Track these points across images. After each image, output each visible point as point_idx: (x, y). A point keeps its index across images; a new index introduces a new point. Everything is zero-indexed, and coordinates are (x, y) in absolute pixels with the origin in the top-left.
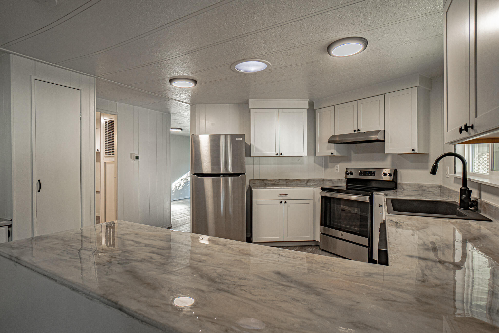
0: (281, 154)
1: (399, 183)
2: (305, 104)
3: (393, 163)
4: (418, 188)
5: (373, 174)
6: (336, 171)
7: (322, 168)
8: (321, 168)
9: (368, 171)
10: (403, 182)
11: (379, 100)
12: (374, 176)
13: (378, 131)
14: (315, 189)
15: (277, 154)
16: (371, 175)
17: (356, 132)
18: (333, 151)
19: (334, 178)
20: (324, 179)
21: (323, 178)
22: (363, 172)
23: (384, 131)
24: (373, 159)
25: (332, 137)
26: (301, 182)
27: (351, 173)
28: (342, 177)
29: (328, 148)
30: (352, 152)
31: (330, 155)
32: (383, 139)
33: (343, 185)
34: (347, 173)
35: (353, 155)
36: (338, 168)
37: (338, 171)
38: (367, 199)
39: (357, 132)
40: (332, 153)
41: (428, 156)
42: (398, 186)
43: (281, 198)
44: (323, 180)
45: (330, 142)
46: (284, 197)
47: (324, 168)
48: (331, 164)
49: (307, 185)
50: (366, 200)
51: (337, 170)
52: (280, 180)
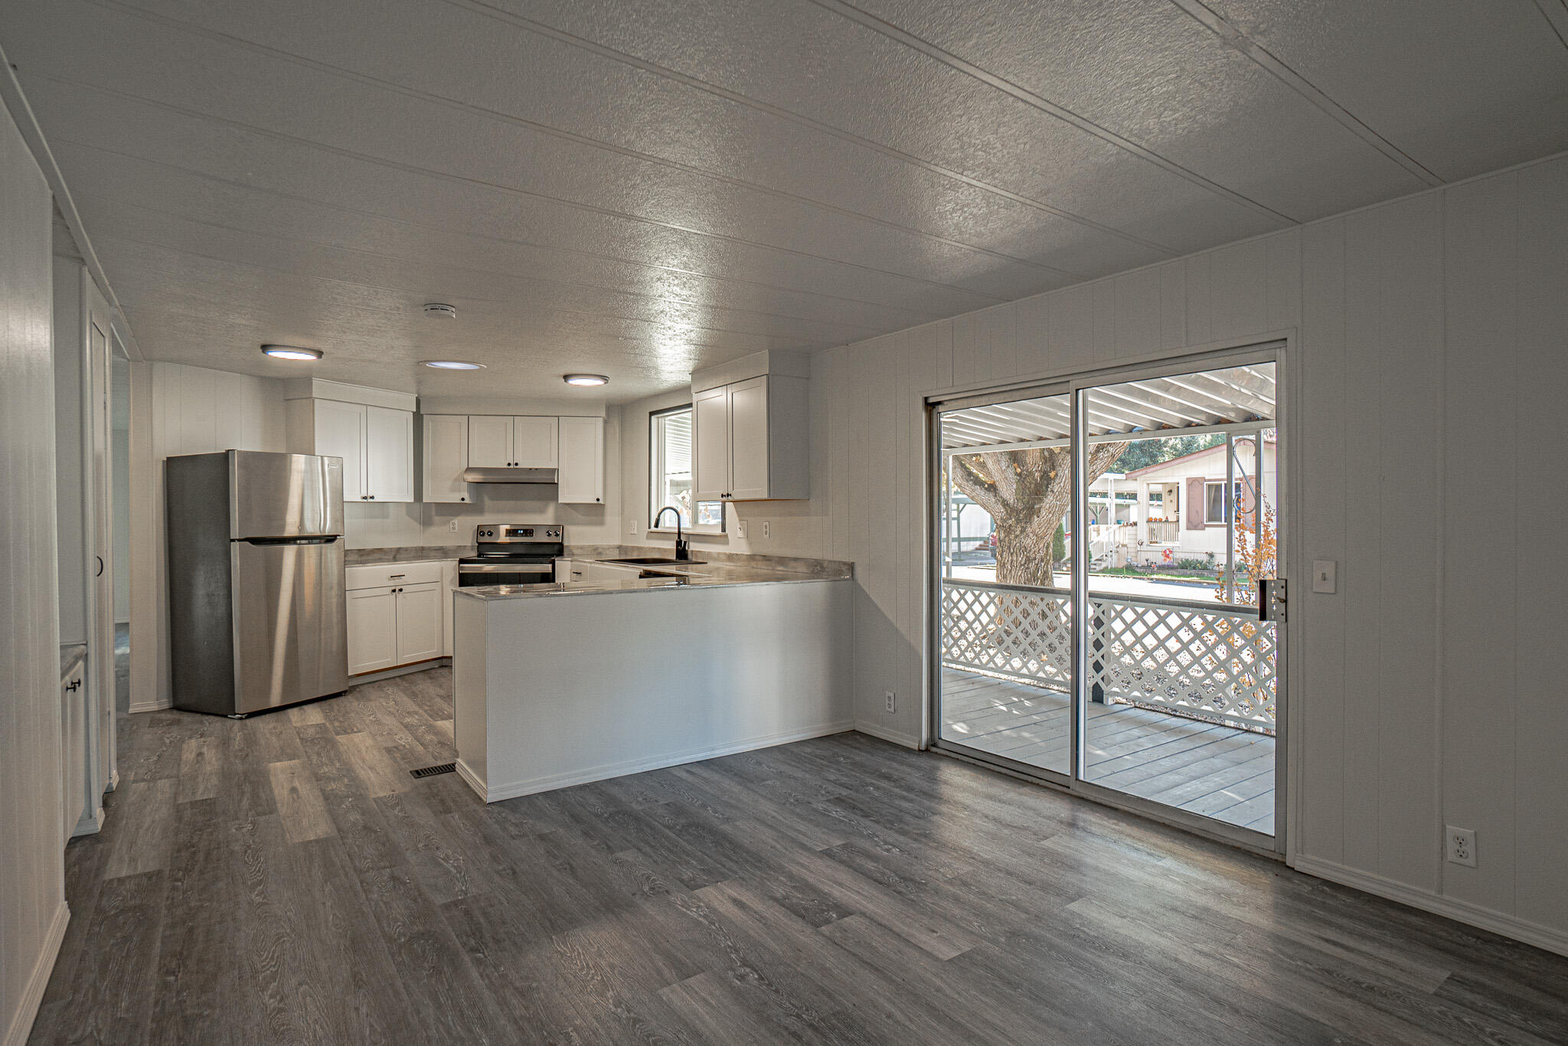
0: (372, 497)
1: (567, 546)
2: (408, 401)
5: (530, 533)
6: (452, 530)
7: (419, 526)
8: (416, 525)
9: (519, 530)
10: (572, 544)
11: (551, 424)
12: (532, 536)
13: (554, 470)
14: (443, 564)
15: (364, 498)
16: (527, 536)
18: (465, 495)
19: (449, 543)
21: (421, 545)
22: (513, 531)
23: (558, 469)
24: (523, 511)
25: (468, 470)
26: (385, 555)
27: (489, 534)
29: (454, 490)
30: (486, 498)
31: (459, 501)
32: (557, 482)
34: (479, 534)
35: (487, 502)
36: (459, 526)
37: (456, 530)
39: (511, 467)
40: (462, 499)
41: (604, 509)
42: (564, 548)
43: (392, 583)
44: (423, 549)
46: (397, 581)
47: (424, 524)
48: (438, 517)
51: (454, 529)
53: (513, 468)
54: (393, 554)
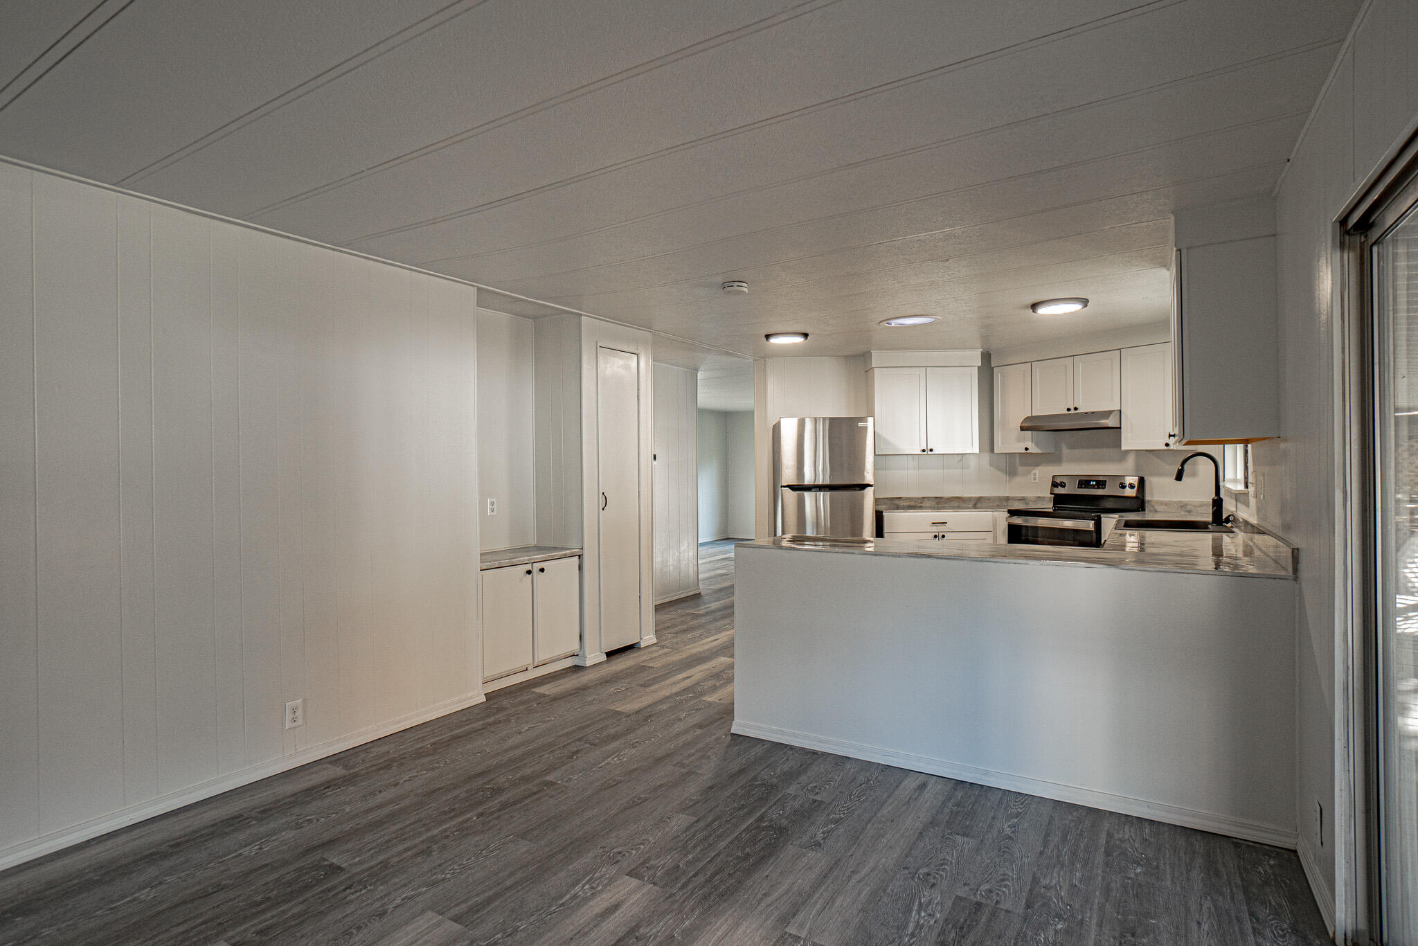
0: (931, 450)
1: (1149, 501)
2: (976, 358)
3: (1138, 467)
4: (1180, 509)
5: (1102, 485)
6: (1032, 481)
7: (1004, 476)
8: (1001, 475)
9: (1093, 481)
10: (1155, 499)
11: (1112, 359)
12: (1104, 488)
13: (1110, 412)
14: (996, 514)
15: (924, 451)
16: (1099, 488)
17: (1070, 412)
18: (1029, 444)
19: (1030, 494)
20: (1008, 497)
21: (1006, 494)
22: (1084, 483)
23: (1121, 411)
24: (1101, 460)
25: (1027, 419)
27: (1063, 485)
28: (1046, 492)
29: (1019, 440)
30: (1064, 447)
31: (1024, 451)
32: (1119, 426)
33: (1049, 506)
34: (1055, 485)
35: (1066, 451)
36: (1037, 476)
37: (1037, 481)
38: (1090, 525)
39: (1072, 411)
40: (1026, 449)
42: (1146, 505)
43: (935, 529)
44: (1007, 499)
45: (1022, 429)
46: (941, 528)
47: (1009, 475)
48: (1023, 467)
49: (975, 507)
50: (1089, 527)
51: (1035, 479)
52: (926, 499)
53: (1072, 413)
54: (973, 502)
